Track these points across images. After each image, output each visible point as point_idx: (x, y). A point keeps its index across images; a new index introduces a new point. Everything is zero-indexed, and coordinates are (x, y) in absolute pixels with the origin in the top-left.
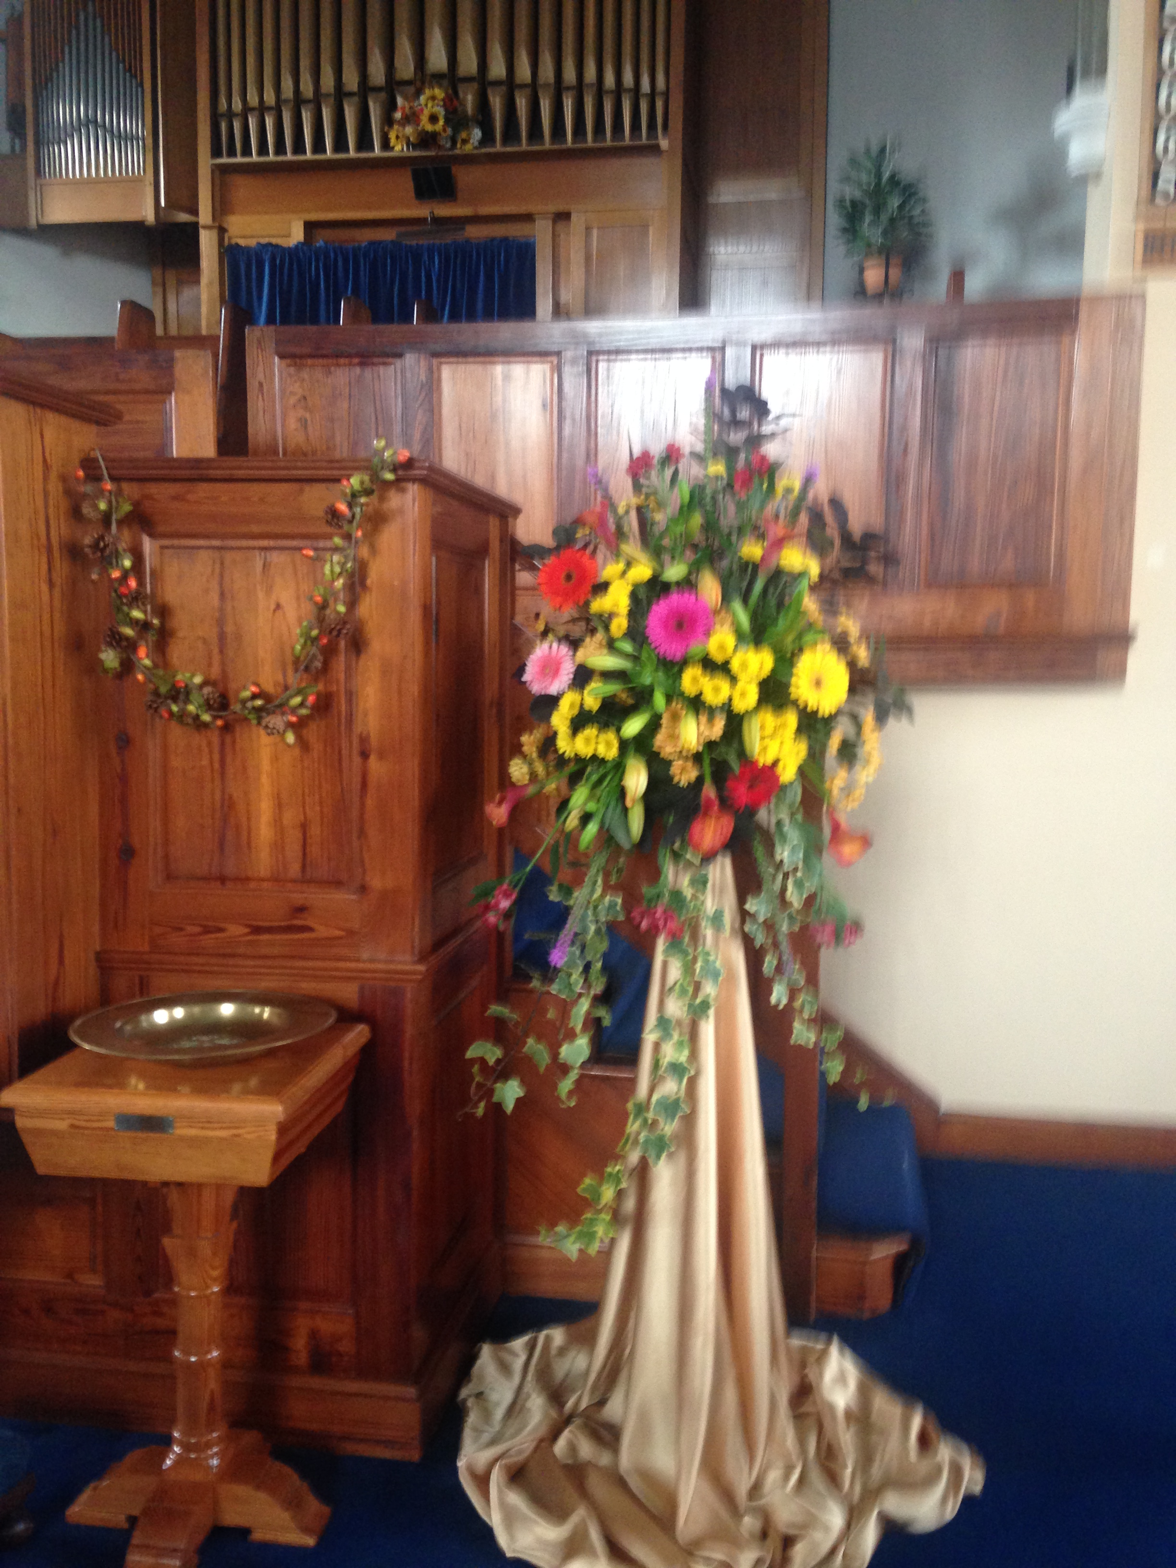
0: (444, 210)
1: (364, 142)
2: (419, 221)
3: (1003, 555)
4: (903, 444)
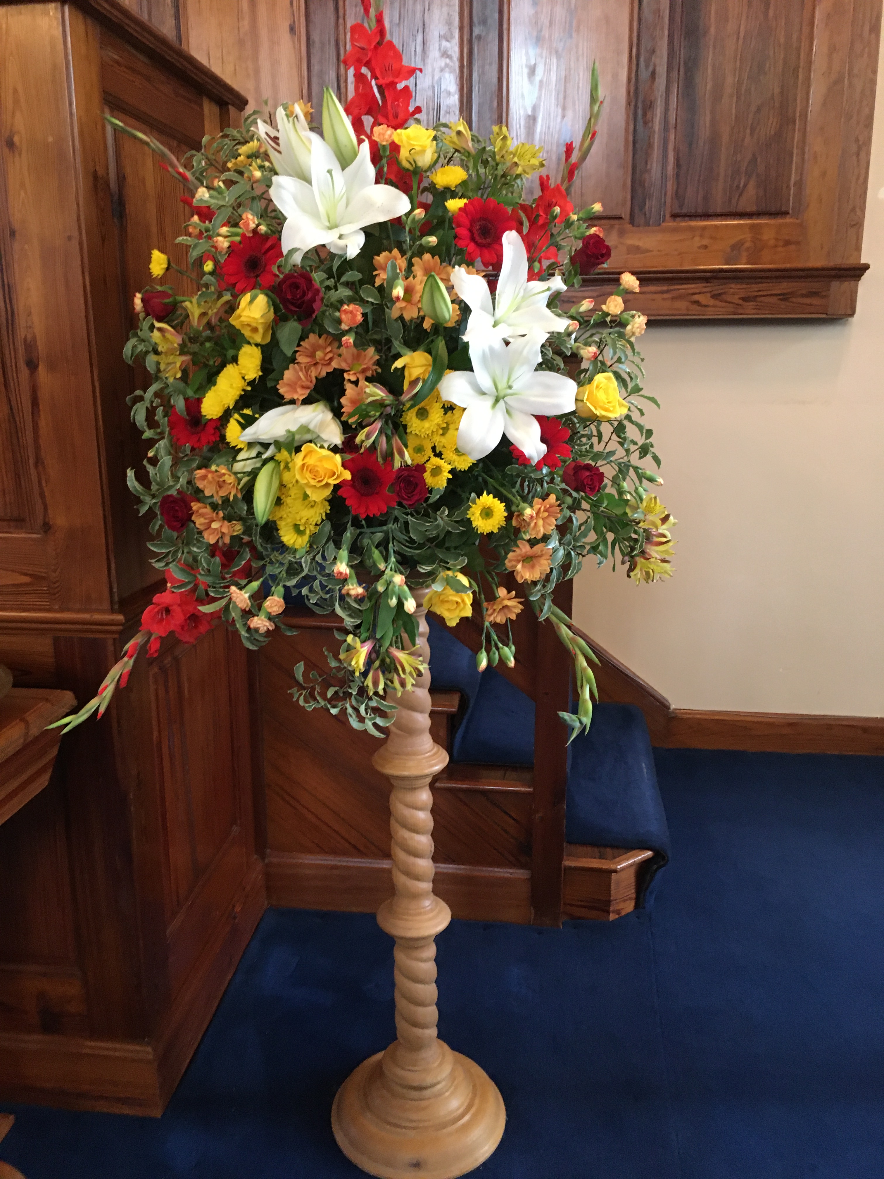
3: (745, 186)
4: (651, 68)
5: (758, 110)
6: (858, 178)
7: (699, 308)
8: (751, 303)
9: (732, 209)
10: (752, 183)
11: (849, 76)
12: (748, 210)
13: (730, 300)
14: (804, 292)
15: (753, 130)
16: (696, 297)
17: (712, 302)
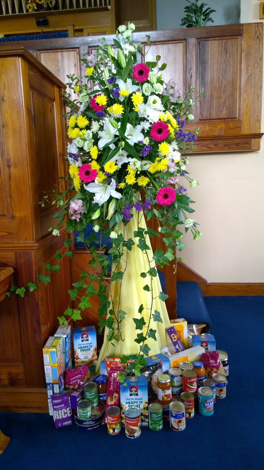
0: (46, 30)
1: (21, 10)
2: (39, 33)
3: (222, 110)
4: (190, 74)
5: (225, 86)
6: (258, 106)
7: (210, 149)
8: (226, 147)
9: (219, 117)
10: (224, 109)
11: (254, 74)
12: (224, 117)
13: (219, 146)
14: (243, 143)
15: (224, 92)
16: (209, 146)
17: (214, 147)
